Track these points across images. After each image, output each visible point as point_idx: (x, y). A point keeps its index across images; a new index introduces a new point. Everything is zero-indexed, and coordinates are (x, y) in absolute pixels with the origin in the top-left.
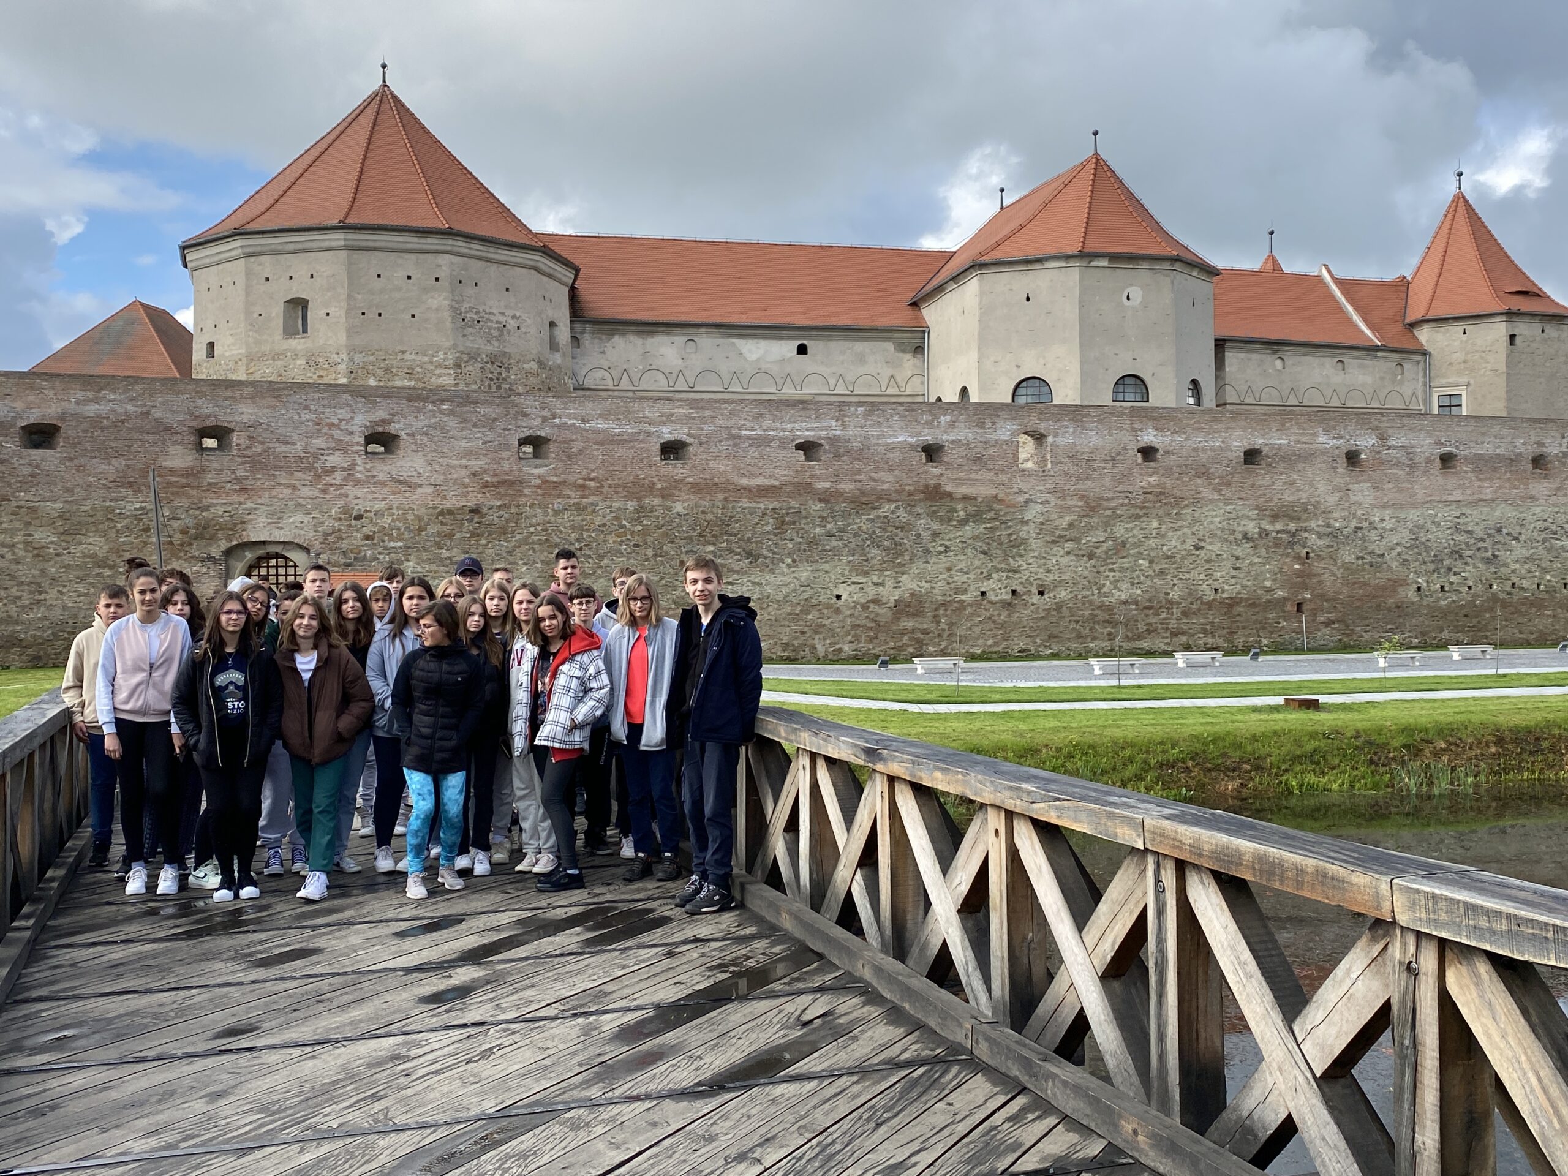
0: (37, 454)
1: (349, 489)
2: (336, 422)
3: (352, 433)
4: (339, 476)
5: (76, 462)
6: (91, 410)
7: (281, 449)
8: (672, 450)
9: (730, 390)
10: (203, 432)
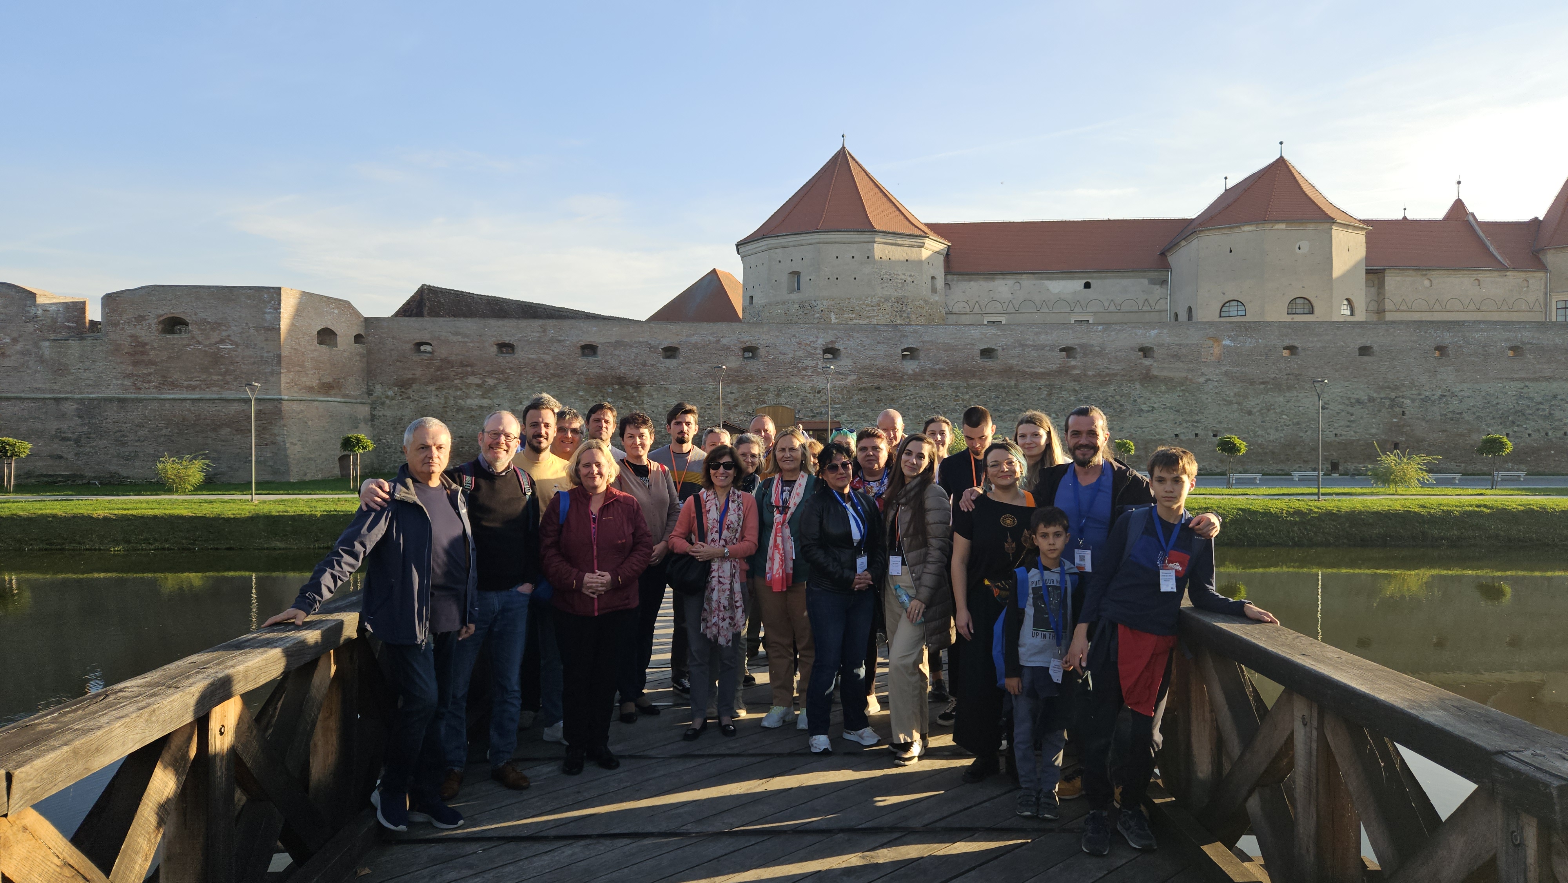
0: (668, 361)
1: (815, 378)
2: (808, 343)
3: (816, 349)
4: (810, 371)
5: (686, 365)
6: (694, 339)
7: (782, 357)
8: (987, 353)
9: (1041, 311)
10: (746, 350)
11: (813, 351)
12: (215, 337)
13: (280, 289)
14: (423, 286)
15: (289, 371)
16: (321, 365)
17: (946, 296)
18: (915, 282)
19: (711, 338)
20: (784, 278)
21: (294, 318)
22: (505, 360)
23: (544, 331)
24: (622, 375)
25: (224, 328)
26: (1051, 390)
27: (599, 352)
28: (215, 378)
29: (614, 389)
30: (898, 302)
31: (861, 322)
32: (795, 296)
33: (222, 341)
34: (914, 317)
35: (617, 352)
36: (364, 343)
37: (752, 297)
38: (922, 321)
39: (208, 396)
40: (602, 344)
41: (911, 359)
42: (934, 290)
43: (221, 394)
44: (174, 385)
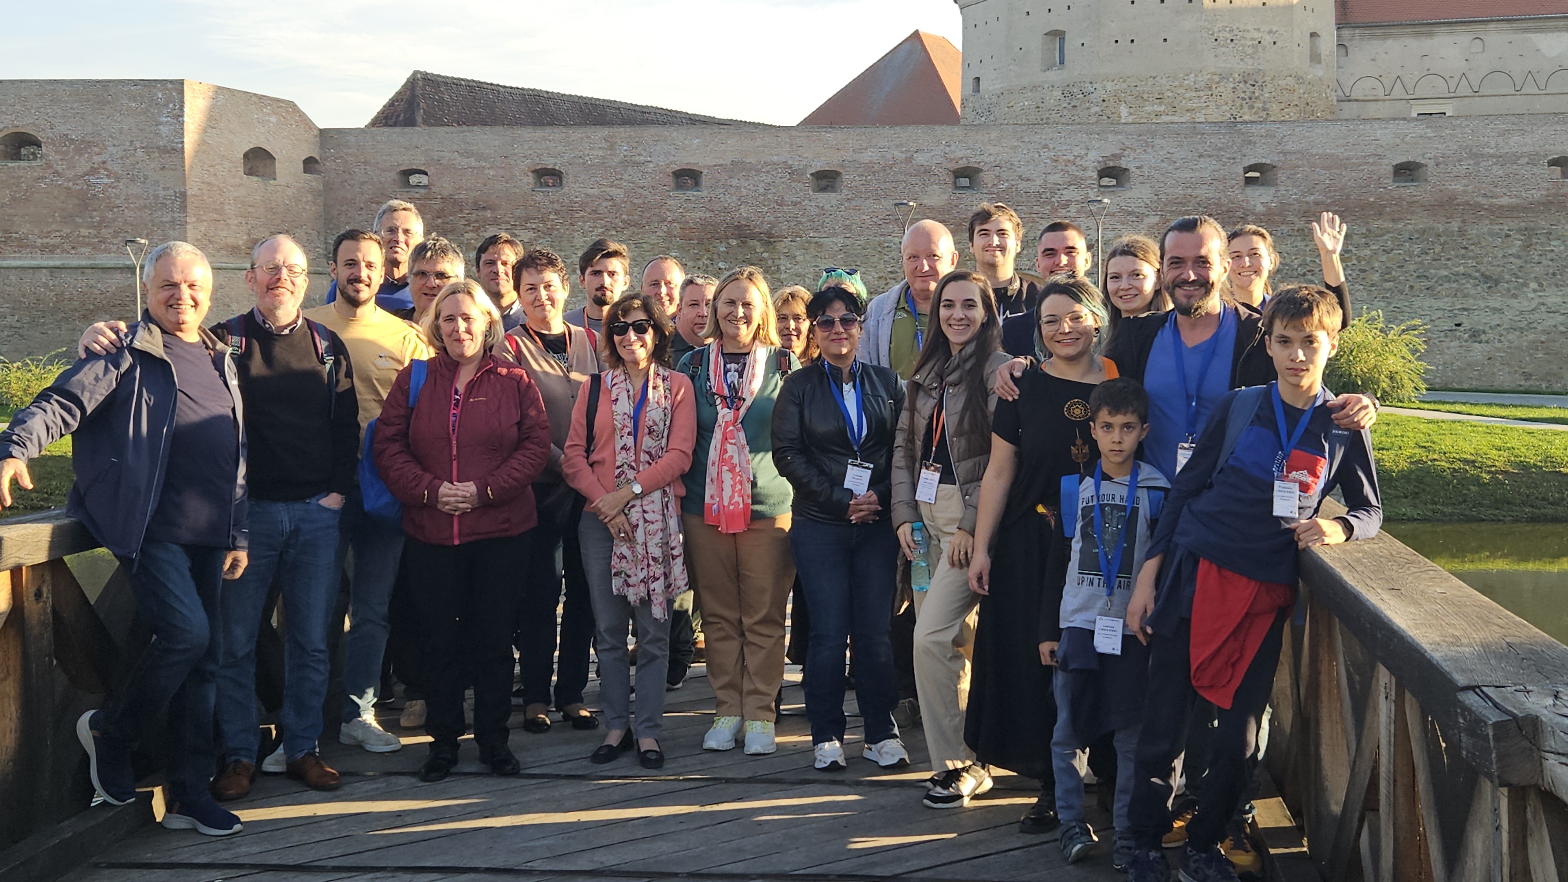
2: (1072, 158)
3: (1085, 169)
4: (1073, 209)
5: (854, 203)
6: (867, 156)
8: (1406, 171)
9: (1523, 92)
10: (958, 174)
11: (1080, 174)
12: (83, 165)
13: (181, 82)
14: (416, 73)
15: (200, 220)
16: (250, 209)
17: (1339, 67)
18: (1278, 44)
19: (897, 154)
20: (1035, 44)
21: (205, 131)
22: (548, 198)
23: (612, 147)
24: (743, 223)
25: (96, 149)
26: (1530, 237)
27: (704, 180)
28: (84, 232)
29: (729, 246)
30: (1246, 82)
31: (1175, 119)
32: (1054, 76)
33: (93, 171)
34: (1275, 107)
35: (734, 182)
36: (319, 172)
37: (978, 79)
38: (1292, 114)
39: (75, 263)
40: (709, 167)
41: (1263, 185)
42: (1315, 58)
43: (95, 259)
44: (22, 245)
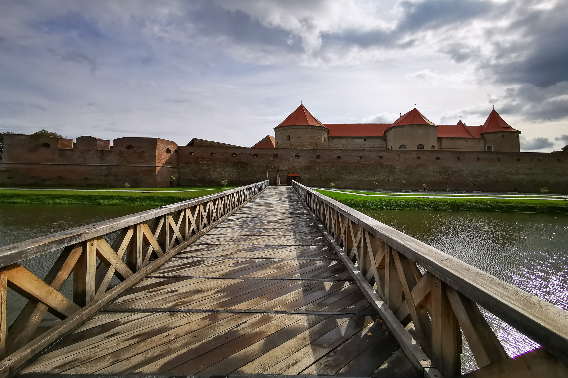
0: (254, 158)
1: (293, 163)
3: (293, 155)
4: (291, 161)
5: (259, 159)
6: (261, 153)
7: (284, 157)
8: (339, 157)
9: (353, 147)
10: (275, 155)
12: (140, 150)
13: (157, 138)
14: (194, 138)
15: (158, 159)
16: (166, 158)
17: (328, 142)
18: (320, 138)
19: (266, 152)
20: (286, 138)
21: (159, 146)
22: (213, 157)
23: (223, 150)
24: (243, 162)
25: (142, 148)
26: (355, 167)
27: (237, 155)
28: (140, 161)
29: (240, 165)
30: (315, 144)
31: (306, 149)
32: (288, 142)
34: (319, 148)
35: (242, 156)
36: (177, 153)
37: (277, 142)
38: (322, 149)
39: (138, 165)
41: (318, 158)
42: (325, 141)
43: (141, 165)
